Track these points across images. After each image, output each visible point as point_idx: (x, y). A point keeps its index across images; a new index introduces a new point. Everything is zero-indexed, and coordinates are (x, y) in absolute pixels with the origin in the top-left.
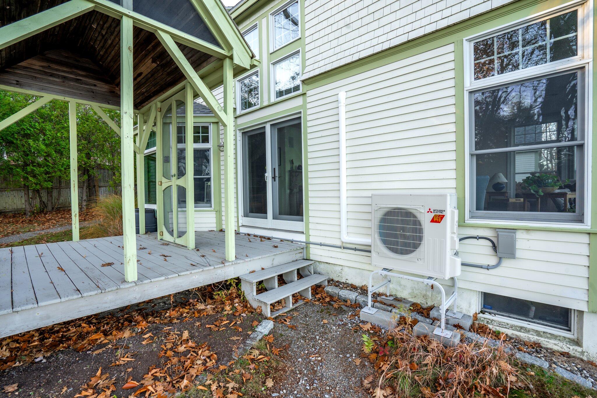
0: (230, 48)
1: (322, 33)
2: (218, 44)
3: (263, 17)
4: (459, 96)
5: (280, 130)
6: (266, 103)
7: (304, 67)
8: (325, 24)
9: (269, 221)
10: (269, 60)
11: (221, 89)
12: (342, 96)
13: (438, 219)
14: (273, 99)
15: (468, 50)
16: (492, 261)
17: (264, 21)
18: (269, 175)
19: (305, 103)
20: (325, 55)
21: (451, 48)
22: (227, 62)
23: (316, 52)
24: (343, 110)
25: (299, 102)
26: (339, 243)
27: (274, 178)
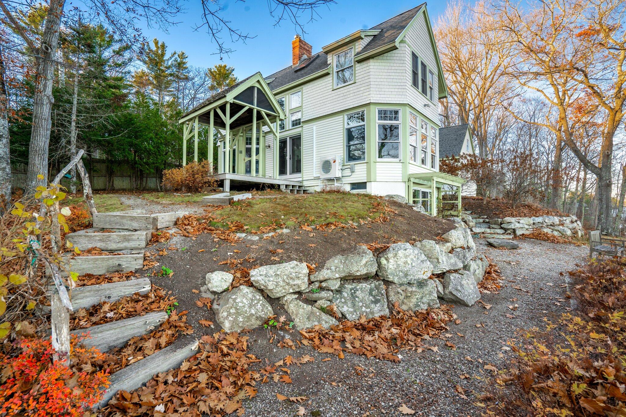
0: (279, 114)
1: (309, 106)
2: (275, 112)
3: (288, 94)
4: (343, 130)
5: (293, 140)
6: (287, 129)
7: (302, 117)
8: (310, 103)
9: (288, 176)
10: (289, 112)
11: (275, 123)
12: (315, 128)
13: (334, 162)
14: (291, 128)
15: (346, 117)
16: (350, 174)
17: (287, 96)
18: (288, 158)
19: (302, 130)
20: (309, 113)
21: (342, 116)
22: (277, 118)
23: (307, 112)
24: (315, 133)
25: (300, 129)
26: (313, 178)
27: (290, 159)
